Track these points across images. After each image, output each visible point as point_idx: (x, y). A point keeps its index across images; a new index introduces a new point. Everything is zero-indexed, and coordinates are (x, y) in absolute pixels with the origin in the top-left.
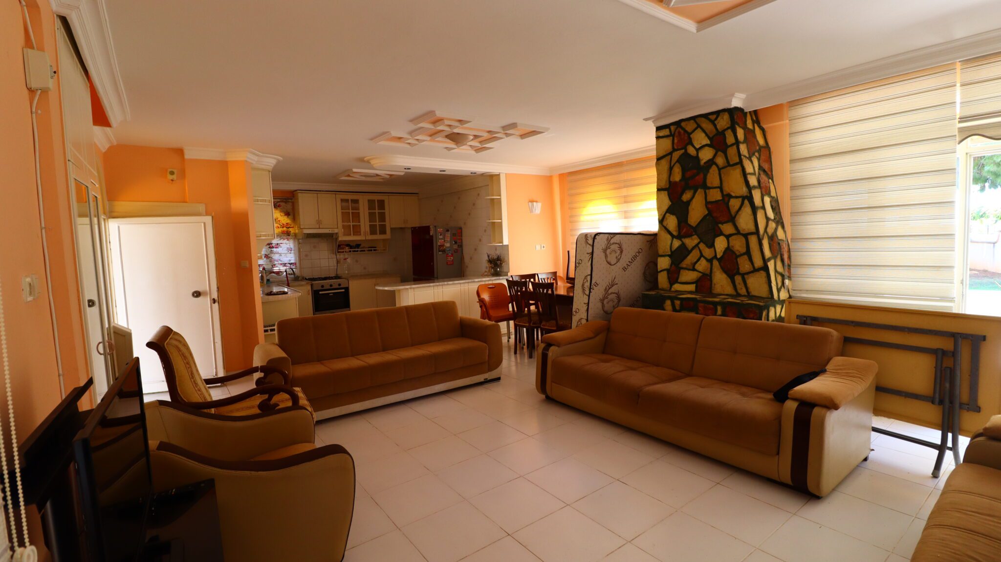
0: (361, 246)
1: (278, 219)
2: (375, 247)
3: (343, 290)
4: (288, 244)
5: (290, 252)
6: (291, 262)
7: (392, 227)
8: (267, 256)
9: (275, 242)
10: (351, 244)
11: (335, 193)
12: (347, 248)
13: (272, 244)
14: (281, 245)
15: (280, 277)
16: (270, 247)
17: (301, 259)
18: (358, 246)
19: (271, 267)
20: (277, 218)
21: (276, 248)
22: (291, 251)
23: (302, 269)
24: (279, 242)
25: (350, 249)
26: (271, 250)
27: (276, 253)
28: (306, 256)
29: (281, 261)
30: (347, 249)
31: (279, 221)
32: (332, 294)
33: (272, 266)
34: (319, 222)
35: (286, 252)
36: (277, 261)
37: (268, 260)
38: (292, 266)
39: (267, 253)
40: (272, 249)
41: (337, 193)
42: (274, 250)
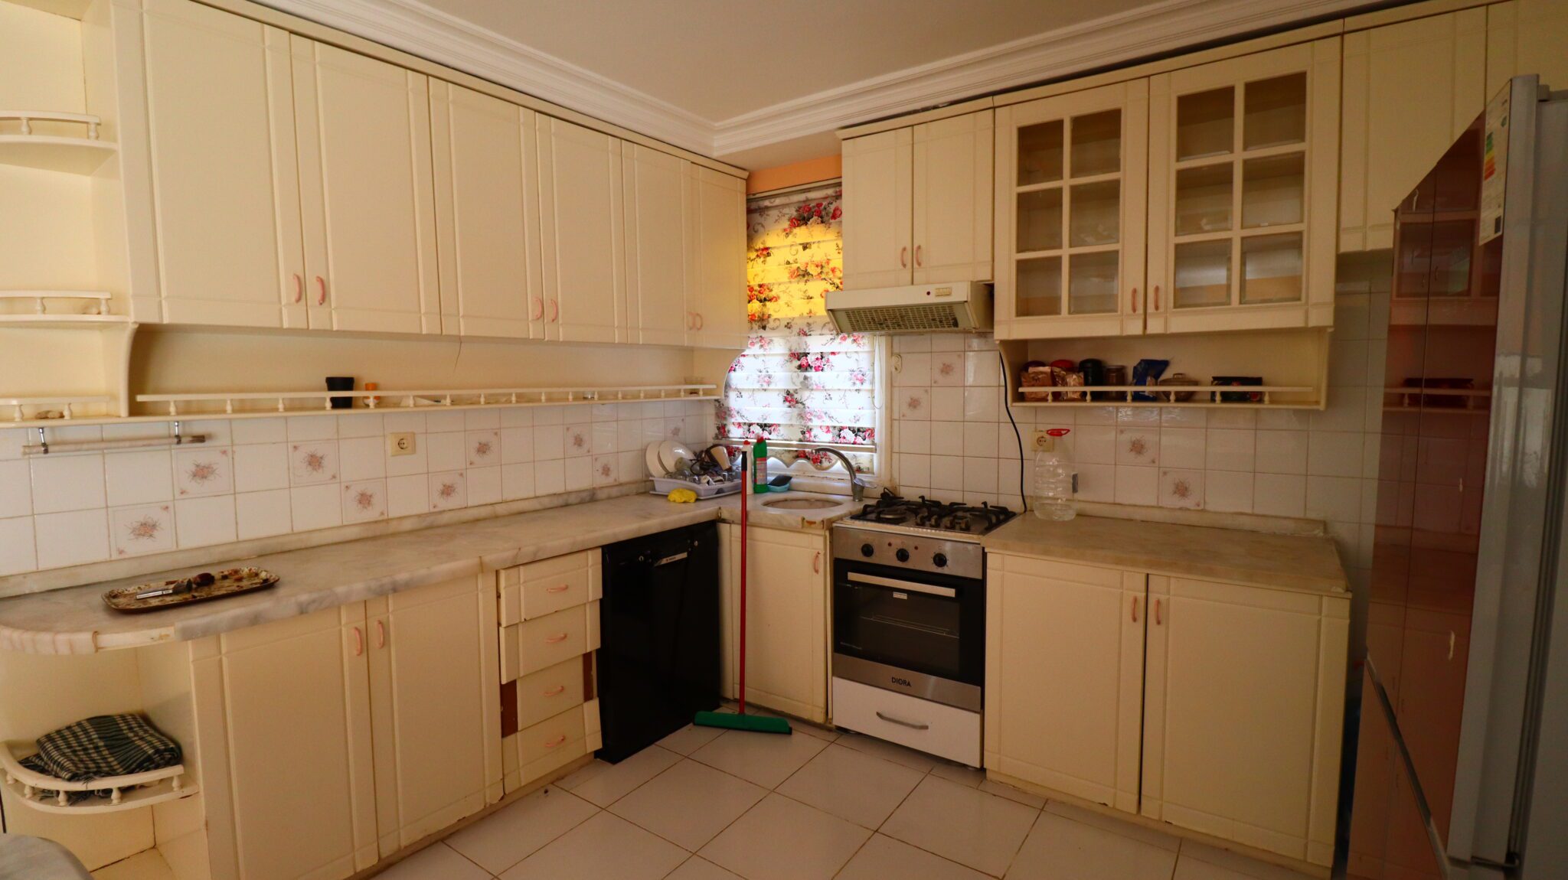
0: (1168, 374)
1: (832, 265)
2: (1258, 381)
3: (950, 592)
4: (855, 356)
5: (858, 385)
6: (857, 425)
7: (1343, 250)
8: (790, 398)
9: (816, 344)
10: (1114, 360)
11: (987, 102)
12: (1073, 379)
13: (806, 355)
14: (831, 357)
15: (822, 474)
16: (800, 367)
17: (896, 416)
18: (1152, 369)
19: (801, 436)
20: (828, 261)
21: (817, 369)
22: (862, 382)
23: (895, 456)
24: (827, 349)
25: (1086, 384)
26: (806, 378)
27: (817, 390)
28: (914, 404)
29: (831, 418)
30: (1073, 385)
31: (833, 270)
32: (904, 596)
33: (803, 433)
34: (913, 259)
35: (848, 385)
36: (819, 417)
37: (795, 411)
38: (859, 440)
39: (791, 388)
40: (808, 374)
41: (999, 100)
42: (811, 374)
